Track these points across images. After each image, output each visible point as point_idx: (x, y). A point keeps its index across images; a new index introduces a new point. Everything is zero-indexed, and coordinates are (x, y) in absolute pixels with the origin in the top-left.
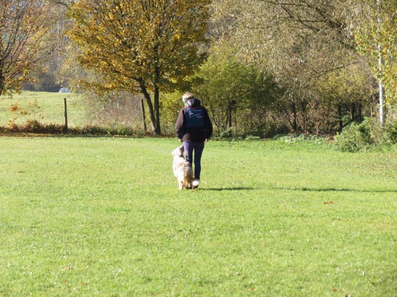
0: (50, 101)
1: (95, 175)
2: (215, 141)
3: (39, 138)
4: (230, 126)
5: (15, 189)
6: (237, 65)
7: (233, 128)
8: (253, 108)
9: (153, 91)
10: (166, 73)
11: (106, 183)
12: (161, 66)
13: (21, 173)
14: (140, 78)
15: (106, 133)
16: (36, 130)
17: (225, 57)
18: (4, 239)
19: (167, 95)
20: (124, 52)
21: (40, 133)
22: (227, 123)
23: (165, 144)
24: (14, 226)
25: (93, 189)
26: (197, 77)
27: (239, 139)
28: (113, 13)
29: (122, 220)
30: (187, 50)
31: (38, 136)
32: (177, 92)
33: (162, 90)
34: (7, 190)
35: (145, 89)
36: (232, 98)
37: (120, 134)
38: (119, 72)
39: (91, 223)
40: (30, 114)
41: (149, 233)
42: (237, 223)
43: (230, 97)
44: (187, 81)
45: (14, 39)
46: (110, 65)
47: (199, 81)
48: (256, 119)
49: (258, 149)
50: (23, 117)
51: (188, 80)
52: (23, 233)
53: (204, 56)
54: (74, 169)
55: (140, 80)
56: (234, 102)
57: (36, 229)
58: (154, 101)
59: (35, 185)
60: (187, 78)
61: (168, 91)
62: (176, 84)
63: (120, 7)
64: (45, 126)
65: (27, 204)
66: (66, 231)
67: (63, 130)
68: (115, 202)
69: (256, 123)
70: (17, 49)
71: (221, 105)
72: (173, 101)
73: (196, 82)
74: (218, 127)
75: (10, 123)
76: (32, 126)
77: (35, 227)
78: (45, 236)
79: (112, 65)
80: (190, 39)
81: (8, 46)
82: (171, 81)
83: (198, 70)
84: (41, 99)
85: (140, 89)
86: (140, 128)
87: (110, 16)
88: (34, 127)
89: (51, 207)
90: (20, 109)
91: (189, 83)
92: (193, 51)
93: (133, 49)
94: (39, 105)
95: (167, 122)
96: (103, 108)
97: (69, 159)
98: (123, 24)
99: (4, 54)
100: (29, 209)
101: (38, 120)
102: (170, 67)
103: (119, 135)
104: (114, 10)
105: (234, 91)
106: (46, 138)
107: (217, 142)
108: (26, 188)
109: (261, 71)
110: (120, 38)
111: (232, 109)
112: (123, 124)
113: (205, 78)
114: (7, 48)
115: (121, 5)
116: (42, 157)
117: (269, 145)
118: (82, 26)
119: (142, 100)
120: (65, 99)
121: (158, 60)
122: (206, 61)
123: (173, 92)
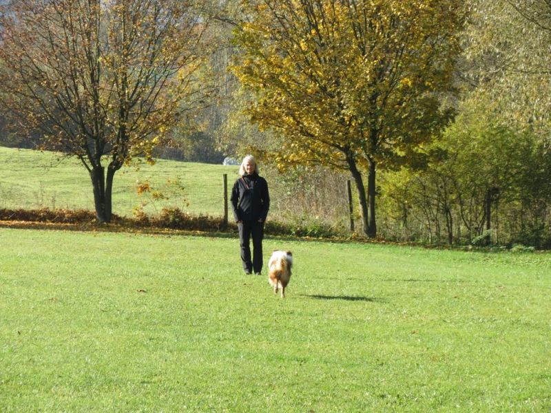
0: (206, 178)
1: (262, 301)
2: (462, 252)
3: (180, 237)
4: (489, 227)
5: (128, 319)
6: (502, 130)
7: (493, 232)
8: (526, 202)
9: (366, 167)
10: (387, 140)
11: (276, 314)
12: (381, 129)
13: (142, 294)
14: (346, 145)
15: (289, 233)
16: (178, 223)
17: (484, 117)
18: (96, 399)
19: (389, 174)
20: (322, 103)
21: (183, 229)
22: (483, 225)
23: (381, 254)
24: (114, 378)
25: (253, 323)
26: (437, 148)
27: (501, 250)
28: (307, 41)
29: (290, 376)
30: (423, 103)
31: (178, 234)
32: (404, 171)
33: (381, 167)
34: (115, 319)
35: (355, 165)
36: (493, 182)
37: (312, 235)
38: (312, 136)
39: (240, 378)
40: (168, 199)
41: (331, 398)
42: (474, 387)
43: (490, 181)
44: (421, 154)
45: (147, 77)
46: (298, 123)
47: (441, 155)
48: (529, 217)
49: (529, 266)
50: (157, 203)
51: (423, 152)
52: (127, 391)
53: (450, 115)
54: (228, 289)
55: (346, 150)
56: (496, 190)
57: (149, 386)
58: (367, 184)
59: (161, 312)
60: (421, 149)
61: (391, 168)
62: (404, 157)
63: (318, 31)
64: (191, 219)
65: (142, 344)
66: (196, 391)
67: (221, 226)
68: (286, 345)
69: (531, 226)
70: (151, 93)
71: (474, 194)
72: (398, 185)
73: (437, 156)
74: (469, 228)
75: (137, 212)
76: (171, 218)
77: (148, 383)
78: (162, 396)
79: (302, 124)
80: (428, 86)
81: (136, 87)
82: (396, 153)
83: (440, 138)
84: (192, 174)
85: (345, 163)
86: (343, 227)
87: (302, 44)
88: (174, 220)
89: (181, 350)
90: (152, 188)
91: (425, 157)
92: (432, 105)
93: (336, 99)
94: (184, 182)
95: (386, 219)
96: (289, 193)
97: (223, 272)
98: (322, 58)
99: (129, 99)
100: (145, 351)
101: (181, 208)
102: (395, 130)
103: (310, 236)
104: (308, 35)
105: (495, 172)
106: (191, 237)
107: (465, 253)
108: (147, 317)
109: (539, 142)
110: (316, 81)
111: (492, 200)
112: (316, 218)
113: (451, 149)
114: (134, 91)
115: (320, 27)
116: (180, 268)
117: (547, 261)
118: (257, 60)
119: (349, 182)
120: (225, 176)
121: (376, 118)
122: (454, 121)
123: (399, 170)
